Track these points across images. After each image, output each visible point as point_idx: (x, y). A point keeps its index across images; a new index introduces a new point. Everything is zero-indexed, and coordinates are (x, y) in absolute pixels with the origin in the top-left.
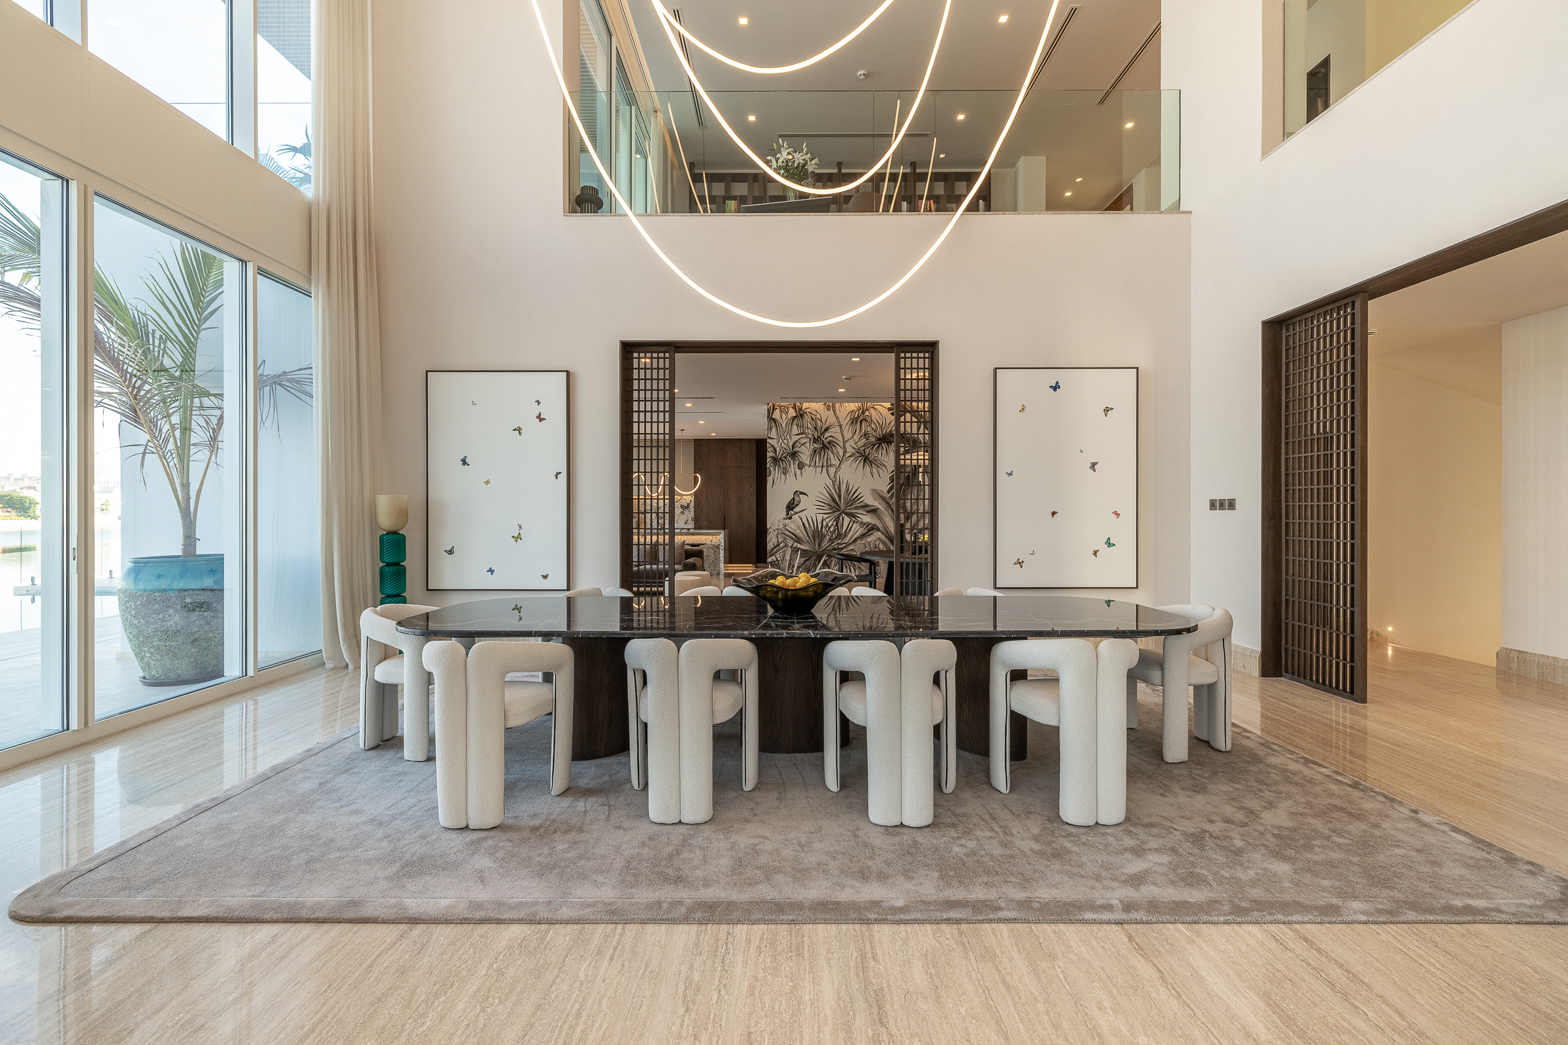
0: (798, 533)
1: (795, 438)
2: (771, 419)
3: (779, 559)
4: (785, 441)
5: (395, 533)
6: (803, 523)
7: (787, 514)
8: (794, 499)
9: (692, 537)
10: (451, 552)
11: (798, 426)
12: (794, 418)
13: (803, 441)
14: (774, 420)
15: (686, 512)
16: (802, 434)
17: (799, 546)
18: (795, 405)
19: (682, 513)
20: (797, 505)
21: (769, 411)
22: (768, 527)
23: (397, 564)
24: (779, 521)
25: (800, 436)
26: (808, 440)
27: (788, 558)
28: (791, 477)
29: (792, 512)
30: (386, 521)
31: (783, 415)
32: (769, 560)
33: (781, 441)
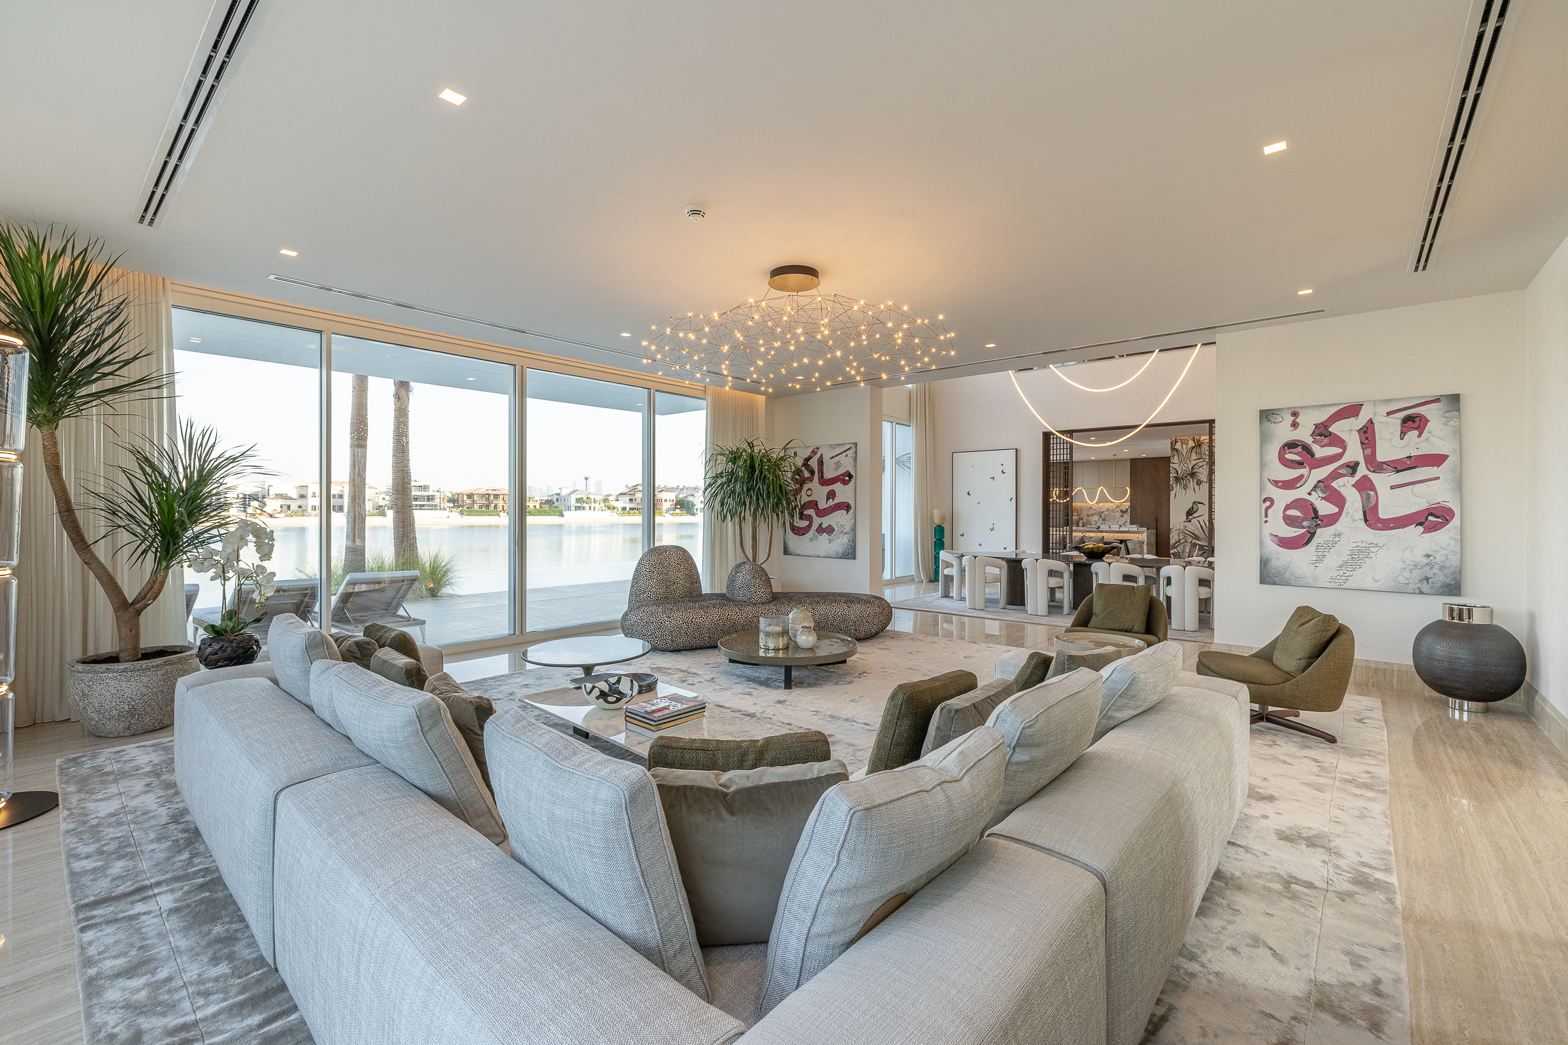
0: (1196, 532)
1: (1194, 462)
2: (1173, 449)
3: (1180, 551)
4: (1186, 465)
5: (940, 526)
6: (1201, 525)
7: (1187, 518)
8: (1193, 507)
9: (1121, 534)
10: (962, 535)
11: (1196, 453)
12: (1193, 448)
13: (1200, 464)
14: (1176, 450)
15: (1125, 515)
16: (1200, 459)
17: (1197, 542)
18: (1194, 438)
19: (1122, 516)
20: (1196, 512)
21: (1172, 444)
22: (1171, 527)
23: (941, 540)
24: (1180, 523)
25: (1198, 461)
26: (1205, 463)
27: (1187, 550)
28: (1190, 491)
29: (1191, 517)
30: (937, 521)
31: (1184, 446)
32: (1172, 552)
33: (1182, 465)
